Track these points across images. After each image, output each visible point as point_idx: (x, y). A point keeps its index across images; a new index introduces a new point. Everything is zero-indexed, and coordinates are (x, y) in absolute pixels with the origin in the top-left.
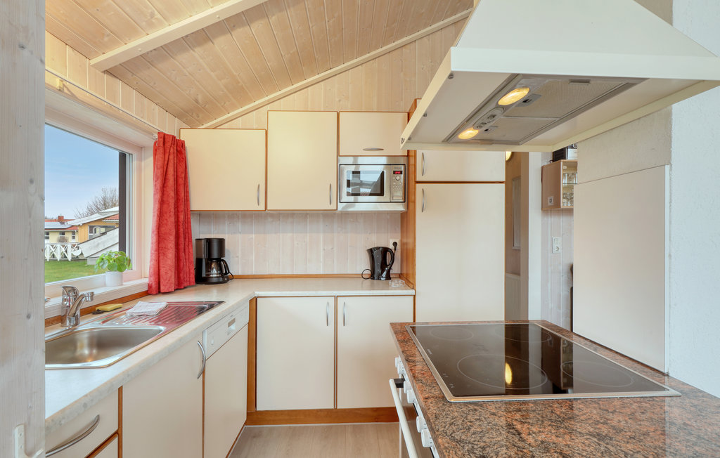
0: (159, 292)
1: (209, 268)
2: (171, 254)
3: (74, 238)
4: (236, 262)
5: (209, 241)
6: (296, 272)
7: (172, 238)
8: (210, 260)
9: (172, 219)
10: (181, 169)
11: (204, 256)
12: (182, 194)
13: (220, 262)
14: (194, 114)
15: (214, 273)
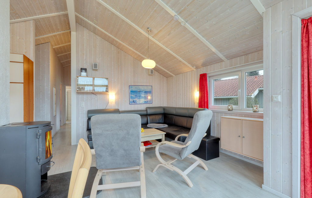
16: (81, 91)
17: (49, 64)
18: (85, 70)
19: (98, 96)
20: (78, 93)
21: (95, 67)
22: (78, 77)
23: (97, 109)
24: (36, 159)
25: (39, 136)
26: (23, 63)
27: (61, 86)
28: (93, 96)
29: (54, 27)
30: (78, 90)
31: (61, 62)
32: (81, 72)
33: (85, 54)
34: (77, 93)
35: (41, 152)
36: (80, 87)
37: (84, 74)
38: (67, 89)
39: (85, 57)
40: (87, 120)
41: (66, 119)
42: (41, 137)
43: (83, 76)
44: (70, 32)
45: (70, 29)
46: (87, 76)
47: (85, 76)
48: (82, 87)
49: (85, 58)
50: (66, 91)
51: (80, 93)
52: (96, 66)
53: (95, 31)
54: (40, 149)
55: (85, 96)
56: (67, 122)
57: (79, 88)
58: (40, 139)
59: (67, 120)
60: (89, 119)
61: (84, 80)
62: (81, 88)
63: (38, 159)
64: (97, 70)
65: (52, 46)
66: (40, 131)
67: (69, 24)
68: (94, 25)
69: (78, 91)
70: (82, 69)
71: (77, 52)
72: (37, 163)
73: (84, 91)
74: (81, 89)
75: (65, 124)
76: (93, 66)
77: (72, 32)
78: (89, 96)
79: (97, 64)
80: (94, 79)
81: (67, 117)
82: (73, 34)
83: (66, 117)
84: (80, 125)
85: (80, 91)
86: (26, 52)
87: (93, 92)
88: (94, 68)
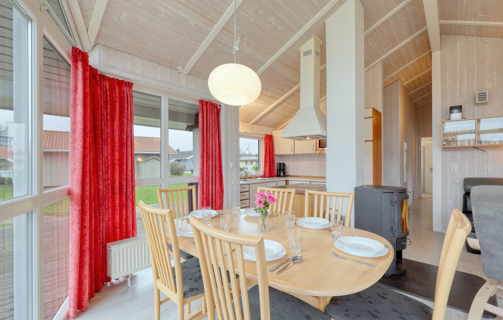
0: (265, 177)
1: (280, 172)
2: (268, 167)
3: (252, 164)
4: (290, 171)
5: (280, 164)
6: (313, 175)
7: (268, 163)
8: (280, 170)
9: (268, 158)
10: (271, 143)
11: (279, 168)
12: (271, 150)
13: (284, 170)
14: (276, 125)
15: (282, 174)
16: (451, 145)
17: (398, 111)
18: (460, 108)
19: (490, 152)
20: (445, 149)
21: (482, 98)
22: (444, 123)
23: (486, 177)
24: (391, 230)
25: (394, 203)
26: (372, 117)
27: (414, 139)
28: (476, 152)
29: (405, 57)
30: (444, 143)
31: (414, 101)
32: (451, 113)
33: (458, 82)
34: (443, 148)
35: (396, 223)
36: (448, 139)
37: (456, 115)
38: (425, 141)
39: (458, 86)
40: (463, 196)
41: (422, 191)
42: (396, 204)
43: (454, 119)
44: (431, 53)
45: (429, 48)
46: (463, 118)
47: (458, 119)
48: (453, 138)
49: (458, 89)
50: (422, 145)
51: (449, 148)
52: (482, 96)
53: (480, 32)
54: (396, 219)
55: (458, 154)
56: (423, 196)
57: (447, 141)
58: (396, 207)
59: (424, 192)
60: (467, 194)
61: (456, 125)
62: (450, 139)
63: (393, 230)
64: (486, 103)
65: (402, 83)
66: (396, 197)
67: (428, 43)
68: (479, 22)
69: (444, 145)
70: (451, 109)
71: (443, 82)
72: (392, 234)
73: (456, 144)
74: (450, 141)
75: (420, 198)
76: (475, 98)
77: (433, 54)
78: (467, 154)
79: (486, 93)
80: (479, 121)
81: (424, 187)
82: (436, 55)
83: (422, 186)
84: (449, 202)
85: (449, 144)
86: (373, 104)
87: (477, 145)
88: (477, 102)
